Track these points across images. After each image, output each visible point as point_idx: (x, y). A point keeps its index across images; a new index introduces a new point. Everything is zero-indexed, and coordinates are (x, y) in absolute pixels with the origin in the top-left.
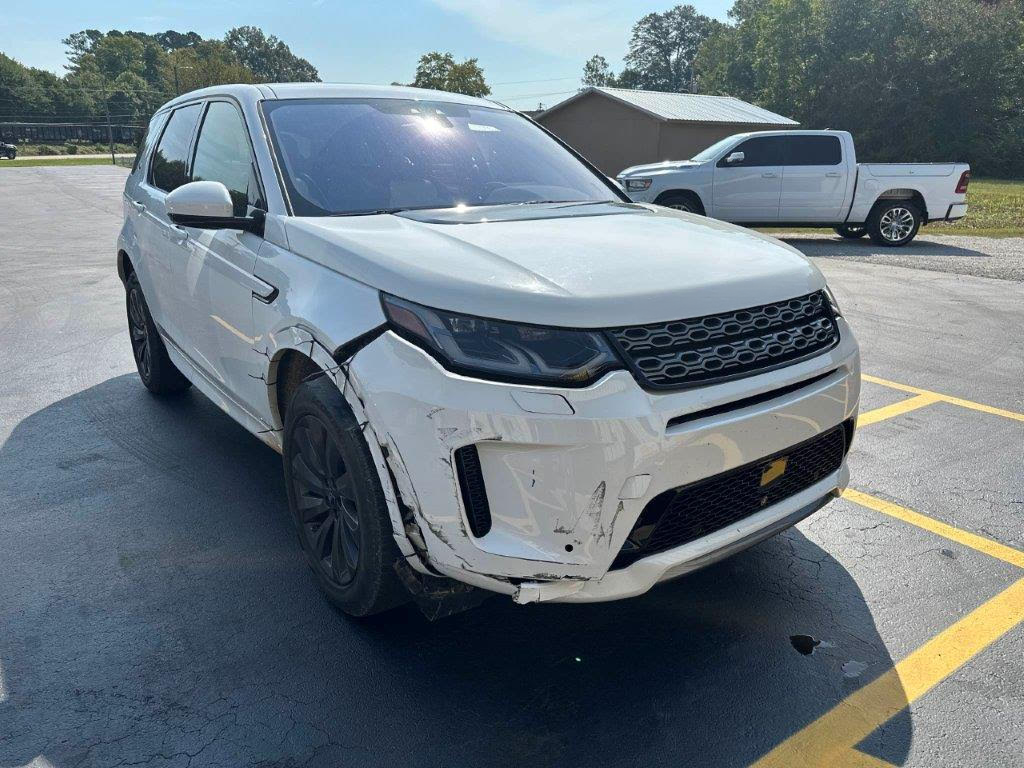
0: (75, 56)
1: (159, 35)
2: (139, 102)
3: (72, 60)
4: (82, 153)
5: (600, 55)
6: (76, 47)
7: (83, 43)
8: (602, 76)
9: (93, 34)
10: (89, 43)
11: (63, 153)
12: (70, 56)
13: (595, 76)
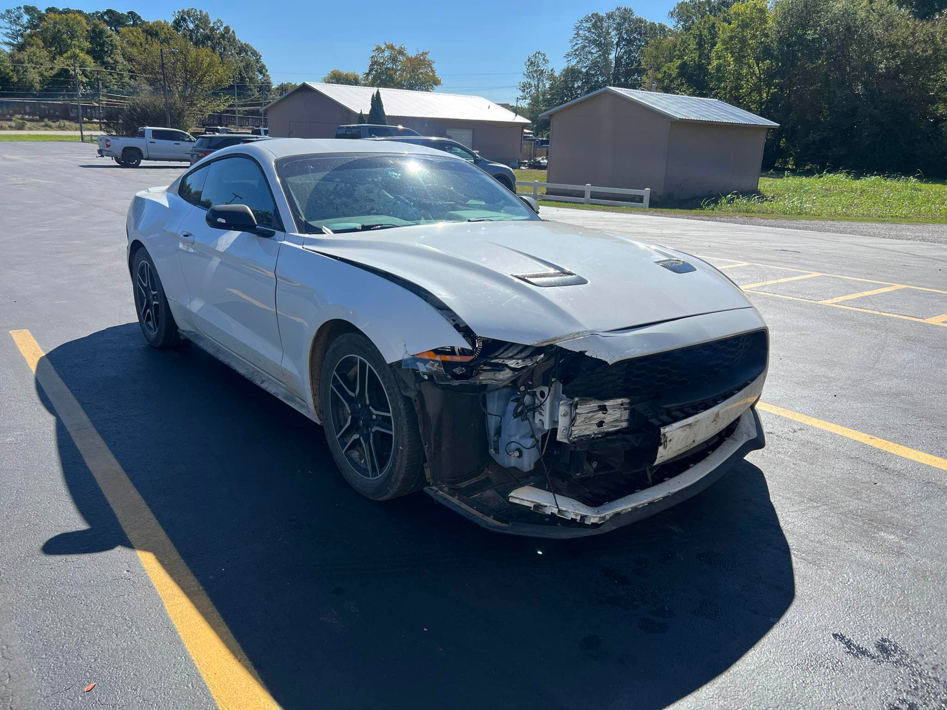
0: (9, 31)
1: (97, 13)
2: (85, 80)
3: (6, 35)
4: (30, 129)
5: (542, 52)
6: (11, 22)
7: (19, 18)
8: (542, 72)
9: (29, 10)
10: (26, 18)
11: (11, 128)
12: (5, 31)
13: (536, 71)
